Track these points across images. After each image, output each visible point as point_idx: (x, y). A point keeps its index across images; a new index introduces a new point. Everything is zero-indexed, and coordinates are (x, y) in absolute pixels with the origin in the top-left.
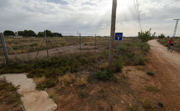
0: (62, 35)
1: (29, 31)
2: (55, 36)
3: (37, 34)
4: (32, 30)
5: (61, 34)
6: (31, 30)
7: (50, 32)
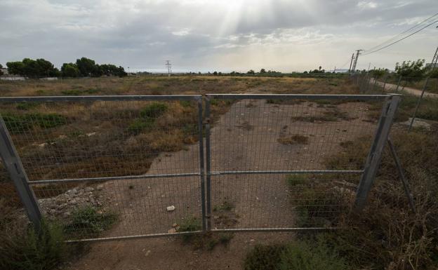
0: (126, 70)
1: (38, 60)
2: (105, 74)
3: (59, 69)
4: (46, 60)
5: (121, 69)
6: (41, 60)
7: (93, 62)
